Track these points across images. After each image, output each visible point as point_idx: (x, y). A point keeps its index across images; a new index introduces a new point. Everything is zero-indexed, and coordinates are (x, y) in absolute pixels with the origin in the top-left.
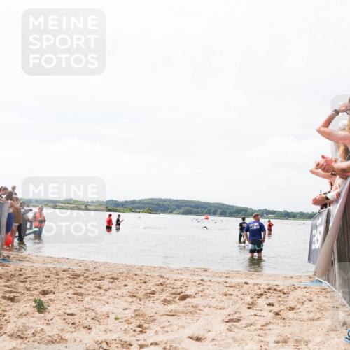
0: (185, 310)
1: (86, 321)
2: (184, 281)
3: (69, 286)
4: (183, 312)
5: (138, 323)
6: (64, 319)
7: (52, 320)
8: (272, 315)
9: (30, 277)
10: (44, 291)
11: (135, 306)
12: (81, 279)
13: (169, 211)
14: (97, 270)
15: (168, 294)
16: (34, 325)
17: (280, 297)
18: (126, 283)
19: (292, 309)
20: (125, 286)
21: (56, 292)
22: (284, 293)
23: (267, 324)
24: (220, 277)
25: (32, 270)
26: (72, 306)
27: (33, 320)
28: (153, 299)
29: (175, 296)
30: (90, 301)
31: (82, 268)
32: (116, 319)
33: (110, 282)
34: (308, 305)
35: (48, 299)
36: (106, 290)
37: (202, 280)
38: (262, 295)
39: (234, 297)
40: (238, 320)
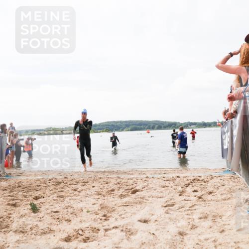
0: (136, 201)
1: (67, 216)
2: (134, 179)
3: (54, 191)
4: (134, 203)
5: (104, 214)
6: (52, 216)
7: (43, 217)
8: (196, 198)
9: (26, 187)
10: (36, 197)
11: (100, 202)
12: (62, 185)
13: (121, 129)
14: (72, 177)
15: (123, 190)
16: (30, 222)
17: (201, 185)
18: (94, 185)
19: (210, 193)
20: (93, 187)
21: (45, 197)
22: (205, 182)
23: (193, 206)
24: (160, 174)
25: (28, 182)
26: (56, 205)
27: (30, 218)
28: (113, 195)
29: (128, 191)
30: (69, 201)
31: (63, 177)
32: (88, 212)
33: (82, 185)
34: (222, 189)
35: (39, 202)
36: (79, 192)
37: (147, 177)
38: (189, 184)
39: (170, 188)
40: (173, 205)
